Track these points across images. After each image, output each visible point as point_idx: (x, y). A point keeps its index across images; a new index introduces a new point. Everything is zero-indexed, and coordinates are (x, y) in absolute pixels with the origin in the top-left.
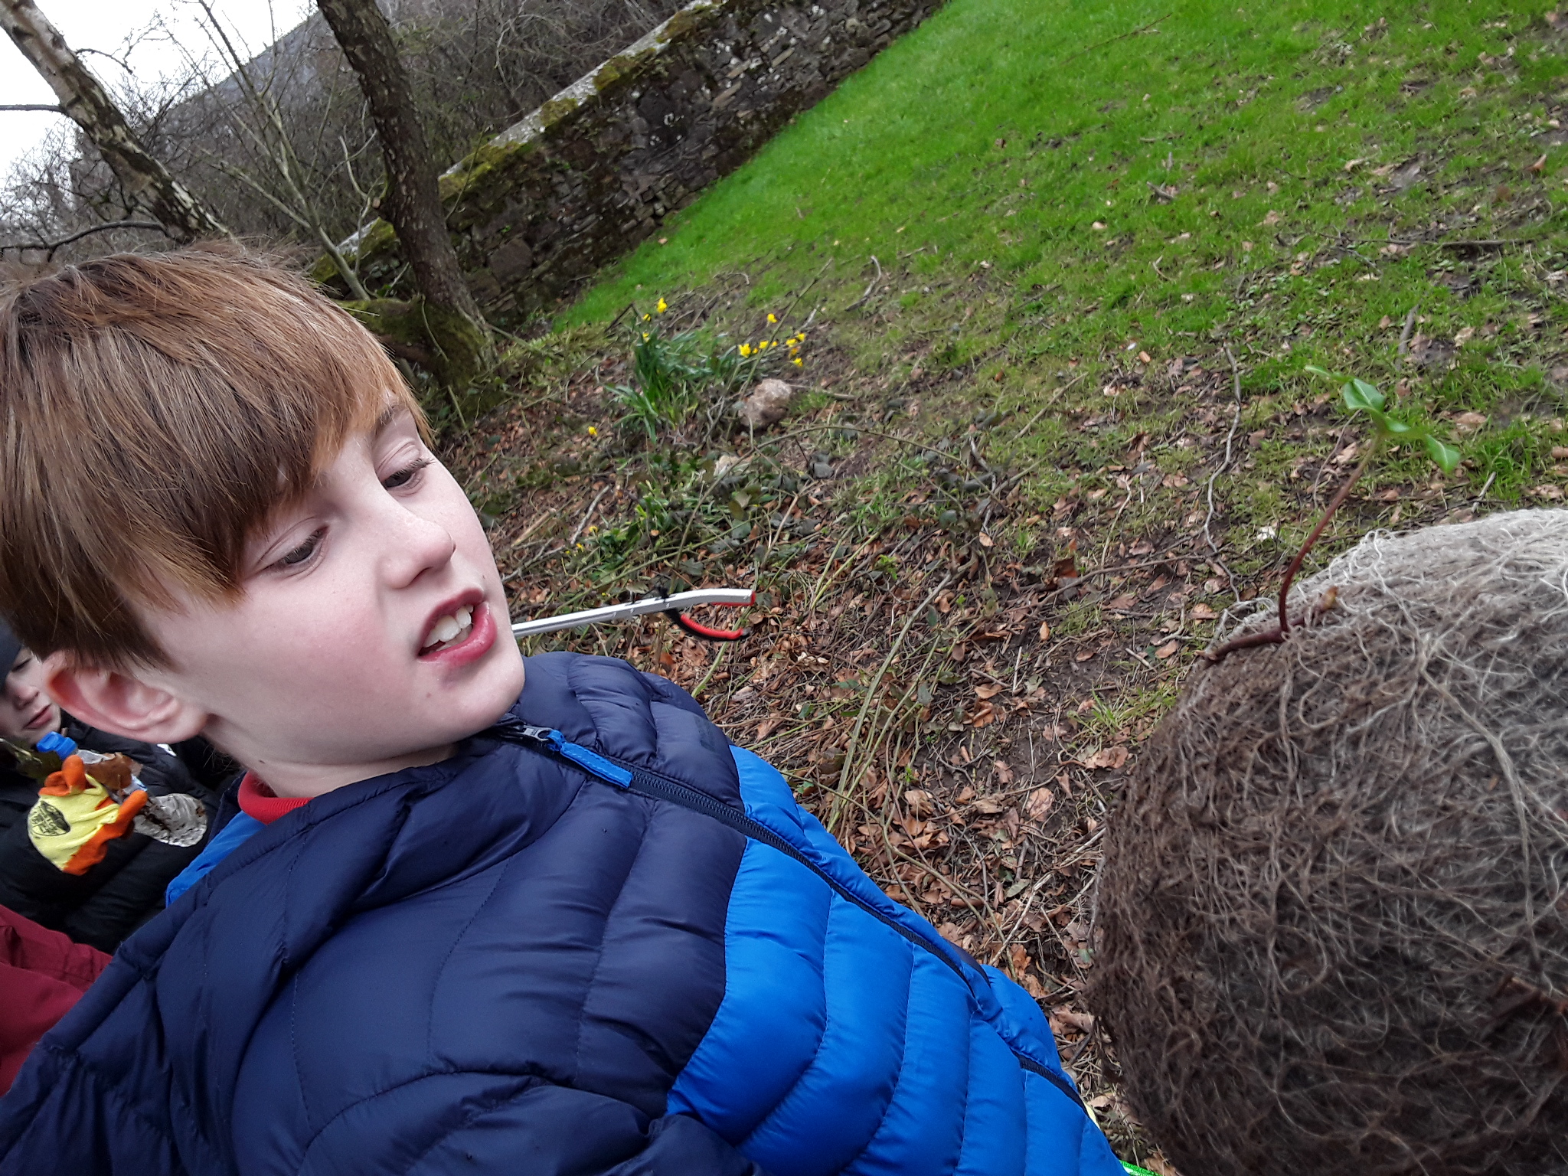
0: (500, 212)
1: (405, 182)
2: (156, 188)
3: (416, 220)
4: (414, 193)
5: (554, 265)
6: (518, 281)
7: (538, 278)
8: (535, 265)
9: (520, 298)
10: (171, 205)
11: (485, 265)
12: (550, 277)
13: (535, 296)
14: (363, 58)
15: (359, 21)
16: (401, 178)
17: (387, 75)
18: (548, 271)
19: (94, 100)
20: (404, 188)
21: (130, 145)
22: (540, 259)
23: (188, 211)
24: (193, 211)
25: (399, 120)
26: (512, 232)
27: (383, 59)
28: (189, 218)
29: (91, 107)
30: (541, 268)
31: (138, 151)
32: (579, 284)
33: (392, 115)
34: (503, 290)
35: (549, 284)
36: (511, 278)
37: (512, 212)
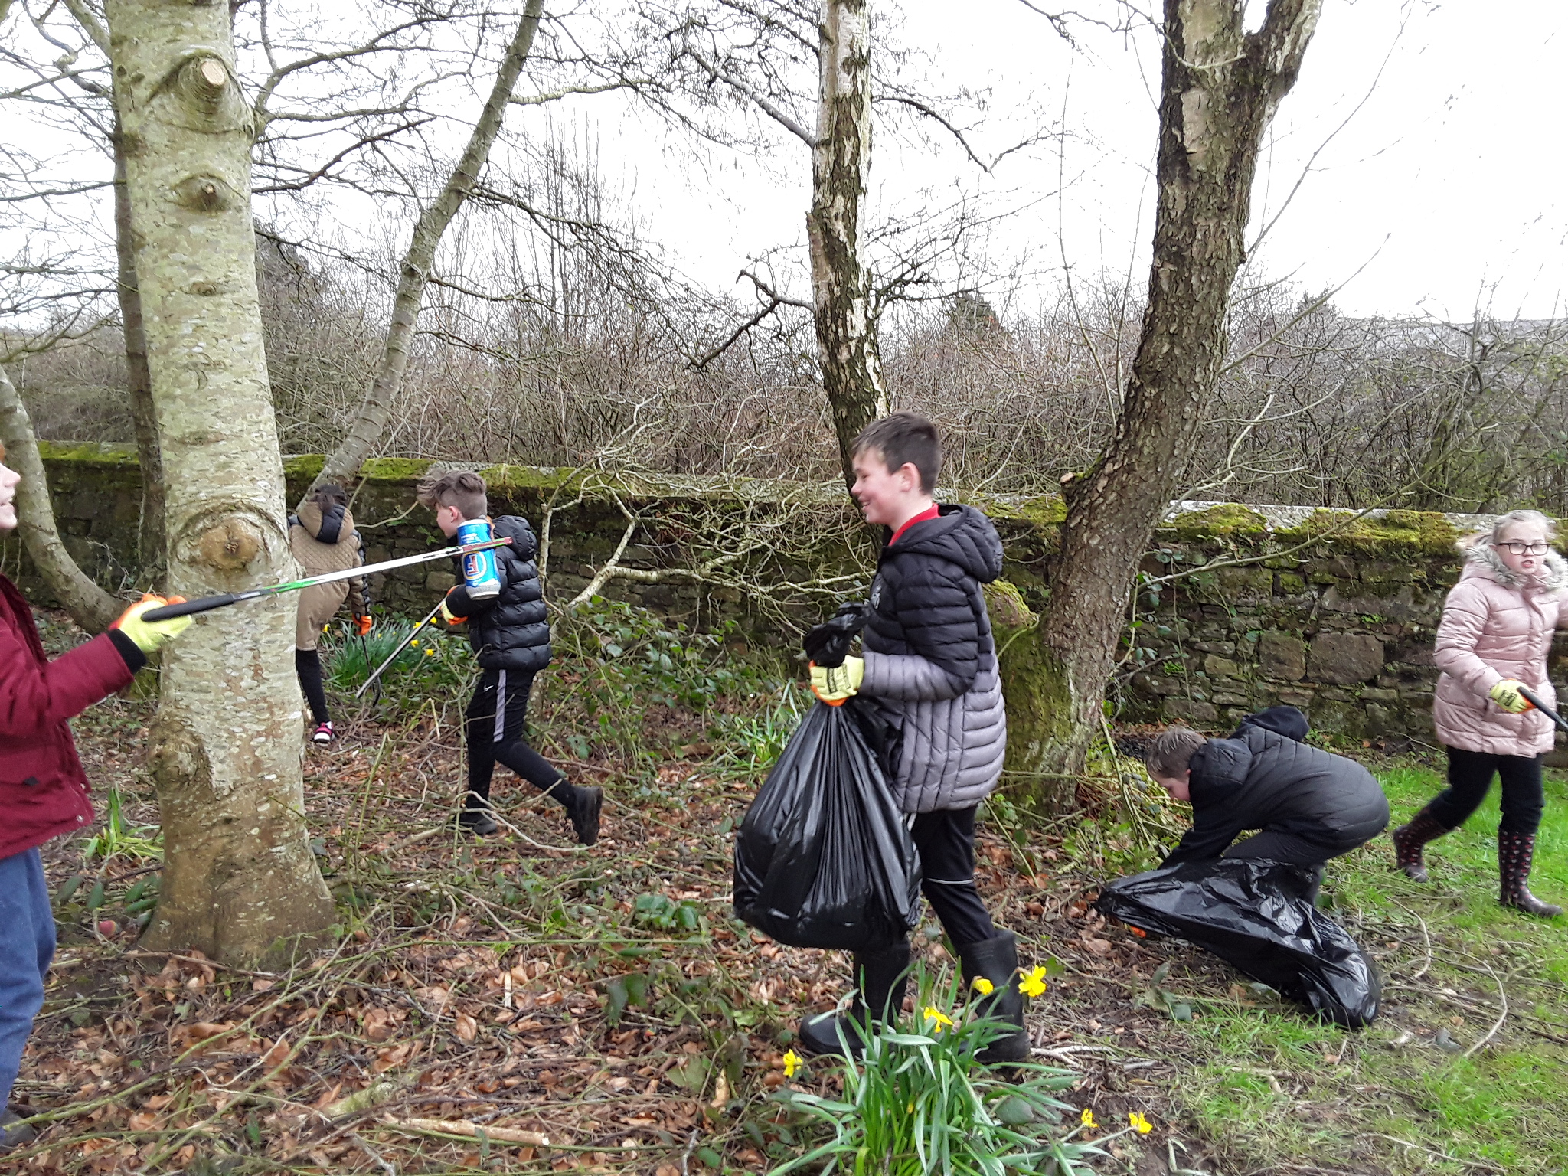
0: (1382, 596)
1: (1111, 476)
2: (832, 291)
3: (1094, 531)
4: (1112, 497)
5: (1400, 703)
6: (1333, 684)
7: (1363, 702)
8: (1372, 683)
9: (1318, 705)
10: (834, 321)
11: (1308, 637)
12: (1381, 713)
13: (1340, 716)
14: (1165, 287)
15: (1193, 235)
16: (1109, 468)
17: (1181, 327)
18: (1383, 703)
19: (839, 154)
20: (1103, 482)
21: (839, 226)
22: (1386, 681)
23: (847, 339)
24: (853, 344)
25: (1158, 396)
26: (1376, 627)
27: (1192, 302)
28: (843, 348)
29: (832, 158)
30: (1379, 693)
31: (843, 238)
32: (1409, 748)
33: (1153, 383)
34: (1305, 679)
35: (1372, 718)
36: (1327, 675)
37: (1399, 608)
